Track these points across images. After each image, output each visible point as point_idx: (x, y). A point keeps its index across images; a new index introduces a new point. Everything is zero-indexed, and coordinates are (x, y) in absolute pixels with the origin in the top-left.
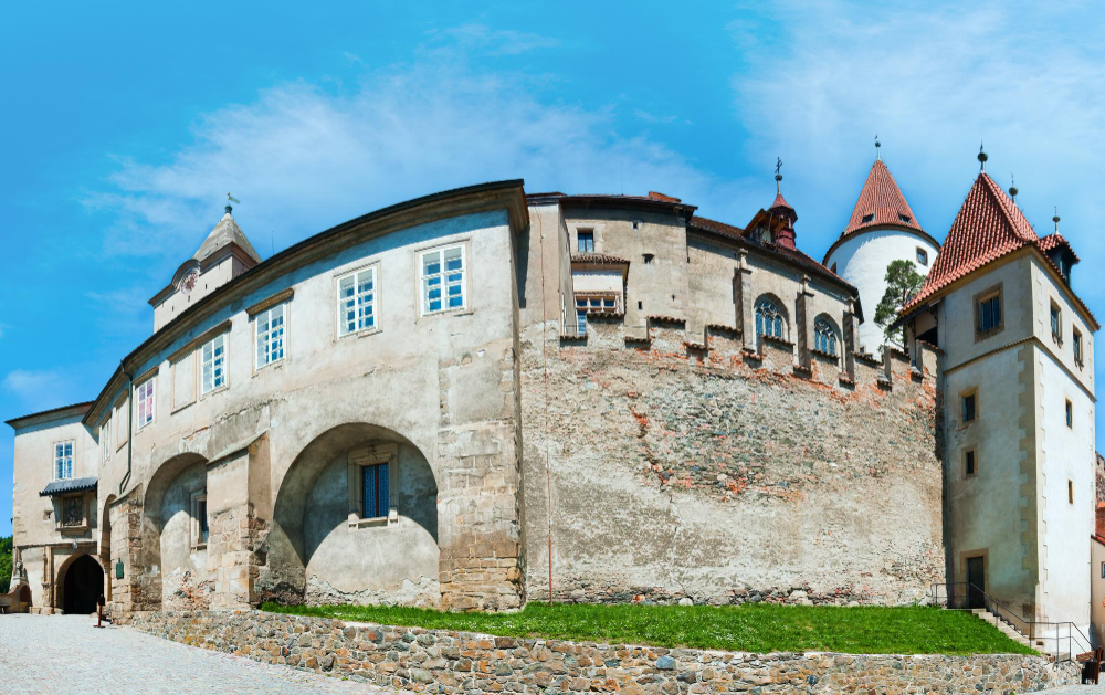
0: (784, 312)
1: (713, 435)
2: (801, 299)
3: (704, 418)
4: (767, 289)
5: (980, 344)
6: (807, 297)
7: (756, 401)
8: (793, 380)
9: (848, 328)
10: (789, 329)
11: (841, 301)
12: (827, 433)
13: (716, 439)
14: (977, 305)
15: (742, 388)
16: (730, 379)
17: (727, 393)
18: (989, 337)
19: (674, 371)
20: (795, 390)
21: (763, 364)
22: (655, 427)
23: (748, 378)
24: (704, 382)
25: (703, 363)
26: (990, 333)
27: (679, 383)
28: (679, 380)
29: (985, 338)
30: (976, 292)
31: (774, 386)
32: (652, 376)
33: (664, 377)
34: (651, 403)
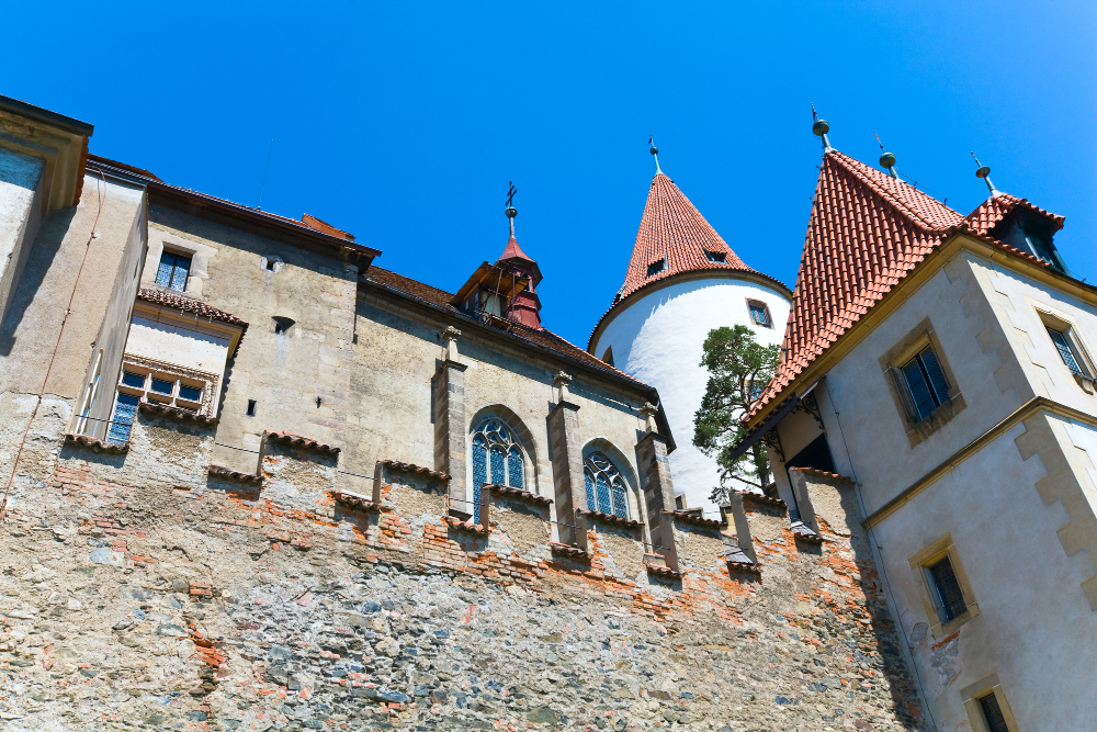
0: (527, 439)
1: (376, 700)
2: (556, 414)
3: (358, 658)
4: (495, 398)
5: (923, 447)
6: (567, 411)
7: (474, 622)
8: (552, 575)
9: (648, 463)
10: (537, 472)
11: (631, 412)
12: (635, 690)
13: (381, 709)
14: (892, 374)
15: (446, 593)
16: (421, 573)
17: (412, 603)
18: (939, 428)
19: (303, 549)
20: (557, 597)
21: (490, 543)
22: (239, 674)
23: (459, 573)
24: (366, 578)
25: (366, 536)
26: (940, 420)
27: (311, 575)
28: (310, 569)
29: (931, 433)
30: (882, 352)
31: (513, 589)
32: (252, 555)
33: (279, 561)
34: (241, 615)
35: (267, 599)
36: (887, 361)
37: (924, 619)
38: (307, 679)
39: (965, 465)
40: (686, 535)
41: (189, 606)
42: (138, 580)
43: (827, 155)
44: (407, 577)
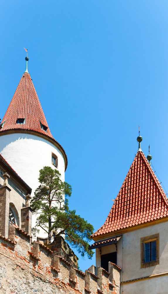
15: (49, 289)
16: (45, 282)
17: (43, 291)
18: (150, 266)
19: (23, 269)
21: (58, 275)
23: (52, 283)
24: (34, 281)
25: (35, 268)
27: (24, 278)
28: (24, 276)
30: (142, 236)
31: (61, 290)
32: (13, 269)
33: (18, 272)
34: (11, 288)
35: (16, 284)
36: (143, 240)
39: (153, 280)
40: (92, 280)
44: (42, 282)
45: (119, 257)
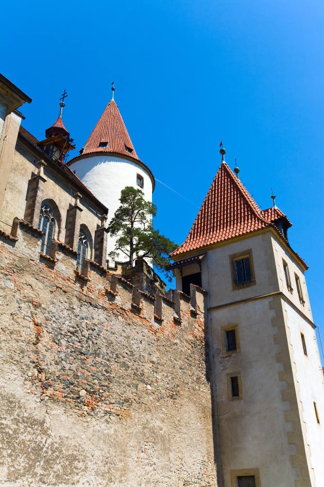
1: (81, 353)
3: (77, 337)
5: (237, 292)
6: (78, 211)
7: (109, 328)
8: (130, 314)
12: (146, 359)
13: (83, 357)
14: (232, 263)
15: (100, 316)
16: (96, 307)
17: (93, 318)
18: (244, 288)
19: (65, 292)
20: (131, 323)
21: (116, 299)
22: (46, 339)
23: (106, 309)
24: (81, 306)
25: (83, 290)
26: (245, 285)
27: (66, 302)
28: (67, 300)
29: (241, 288)
30: (231, 253)
31: (120, 317)
32: (51, 291)
33: (58, 296)
34: (46, 315)
35: (54, 310)
36: (232, 257)
37: (221, 348)
38: (63, 342)
39: (250, 304)
40: (165, 305)
41: (32, 309)
42: (18, 296)
43: (223, 164)
44: (92, 308)
45: (204, 278)
